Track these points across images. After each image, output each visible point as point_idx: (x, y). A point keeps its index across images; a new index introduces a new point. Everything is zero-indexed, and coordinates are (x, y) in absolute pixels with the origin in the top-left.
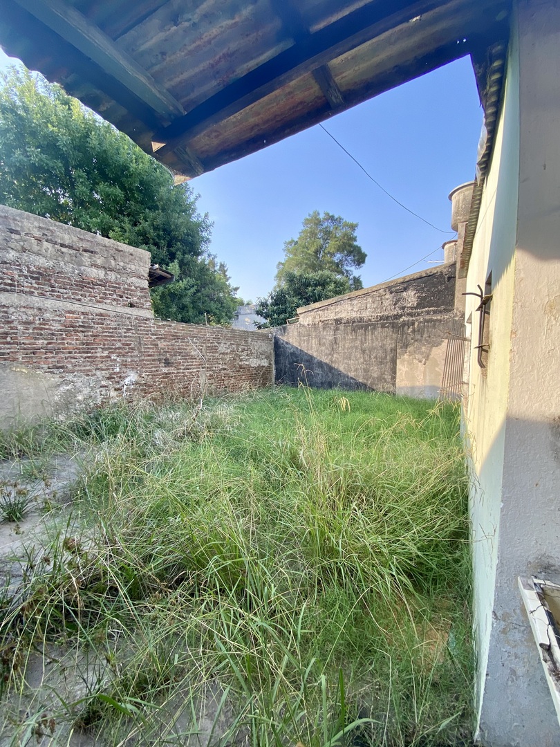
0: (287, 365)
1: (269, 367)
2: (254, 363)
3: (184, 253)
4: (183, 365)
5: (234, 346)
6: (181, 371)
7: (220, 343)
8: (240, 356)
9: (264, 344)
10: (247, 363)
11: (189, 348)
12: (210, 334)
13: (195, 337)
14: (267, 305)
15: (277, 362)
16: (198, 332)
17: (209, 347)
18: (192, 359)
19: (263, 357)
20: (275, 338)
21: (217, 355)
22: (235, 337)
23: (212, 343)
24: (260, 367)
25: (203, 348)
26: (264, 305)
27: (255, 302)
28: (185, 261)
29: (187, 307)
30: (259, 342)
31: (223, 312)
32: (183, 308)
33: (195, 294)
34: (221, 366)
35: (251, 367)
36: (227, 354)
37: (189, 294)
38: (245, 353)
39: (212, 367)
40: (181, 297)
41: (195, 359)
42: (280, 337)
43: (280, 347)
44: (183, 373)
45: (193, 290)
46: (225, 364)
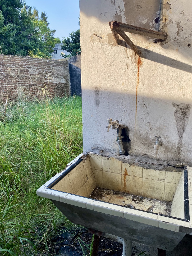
2: (55, 81)
12: (22, 62)
30: (58, 67)
35: (53, 84)
38: (49, 74)
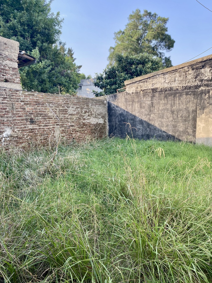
0: (117, 122)
1: (104, 124)
2: (93, 121)
3: (42, 42)
4: (43, 123)
5: (79, 109)
6: (42, 127)
7: (69, 107)
8: (84, 116)
9: (101, 107)
10: (88, 121)
11: (47, 111)
12: (61, 101)
13: (51, 103)
14: (102, 79)
15: (110, 121)
16: (54, 99)
17: (61, 110)
18: (49, 118)
19: (100, 117)
20: (108, 103)
21: (67, 115)
22: (79, 103)
23: (63, 107)
24: (98, 124)
25: (57, 111)
26: (100, 78)
27: (94, 76)
28: (43, 48)
29: (45, 81)
30: (97, 106)
31: (71, 84)
32: (42, 82)
33: (50, 71)
34: (70, 124)
35: (91, 124)
36: (74, 115)
37: (47, 72)
38: (87, 114)
39: (64, 125)
40: (41, 73)
41: (52, 118)
42: (112, 102)
43: (112, 110)
44: (43, 128)
45: (49, 69)
46: (73, 122)
